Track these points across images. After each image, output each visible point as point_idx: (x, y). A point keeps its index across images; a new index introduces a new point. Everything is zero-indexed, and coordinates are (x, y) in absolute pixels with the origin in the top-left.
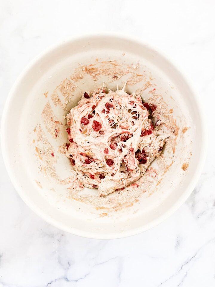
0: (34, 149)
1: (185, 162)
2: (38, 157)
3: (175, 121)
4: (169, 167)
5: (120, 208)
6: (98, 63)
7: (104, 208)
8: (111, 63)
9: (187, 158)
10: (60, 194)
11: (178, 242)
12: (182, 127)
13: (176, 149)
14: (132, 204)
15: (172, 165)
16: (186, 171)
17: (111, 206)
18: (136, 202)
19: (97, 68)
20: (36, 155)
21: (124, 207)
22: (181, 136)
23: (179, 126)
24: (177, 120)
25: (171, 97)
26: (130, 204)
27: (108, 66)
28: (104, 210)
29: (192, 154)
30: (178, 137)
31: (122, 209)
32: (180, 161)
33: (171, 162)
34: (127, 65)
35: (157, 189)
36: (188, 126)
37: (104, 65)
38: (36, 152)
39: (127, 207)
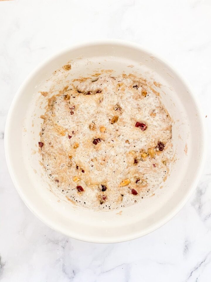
0: (166, 181)
1: (64, 71)
2: (169, 173)
3: (46, 108)
4: (79, 79)
5: (141, 80)
6: (60, 199)
7: (153, 91)
8: (52, 190)
9: (61, 72)
10: (177, 129)
11: (186, 246)
12: (44, 98)
13: (64, 88)
14: (130, 75)
15: (76, 79)
16: (70, 64)
17: (147, 88)
18: (126, 75)
19: (66, 198)
20: (170, 175)
21: (138, 78)
22: (52, 93)
23: (47, 101)
24: (44, 107)
25: (33, 125)
26: (131, 77)
27: (55, 191)
28: (154, 89)
29: (54, 72)
30: (54, 95)
31: (140, 78)
32: (67, 76)
33: (75, 82)
34: (41, 177)
35: (102, 71)
36: (40, 94)
37: (58, 194)
38: (168, 178)
39: (135, 77)
